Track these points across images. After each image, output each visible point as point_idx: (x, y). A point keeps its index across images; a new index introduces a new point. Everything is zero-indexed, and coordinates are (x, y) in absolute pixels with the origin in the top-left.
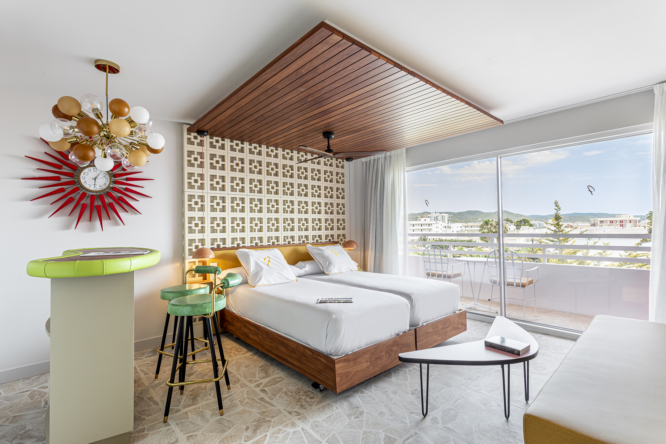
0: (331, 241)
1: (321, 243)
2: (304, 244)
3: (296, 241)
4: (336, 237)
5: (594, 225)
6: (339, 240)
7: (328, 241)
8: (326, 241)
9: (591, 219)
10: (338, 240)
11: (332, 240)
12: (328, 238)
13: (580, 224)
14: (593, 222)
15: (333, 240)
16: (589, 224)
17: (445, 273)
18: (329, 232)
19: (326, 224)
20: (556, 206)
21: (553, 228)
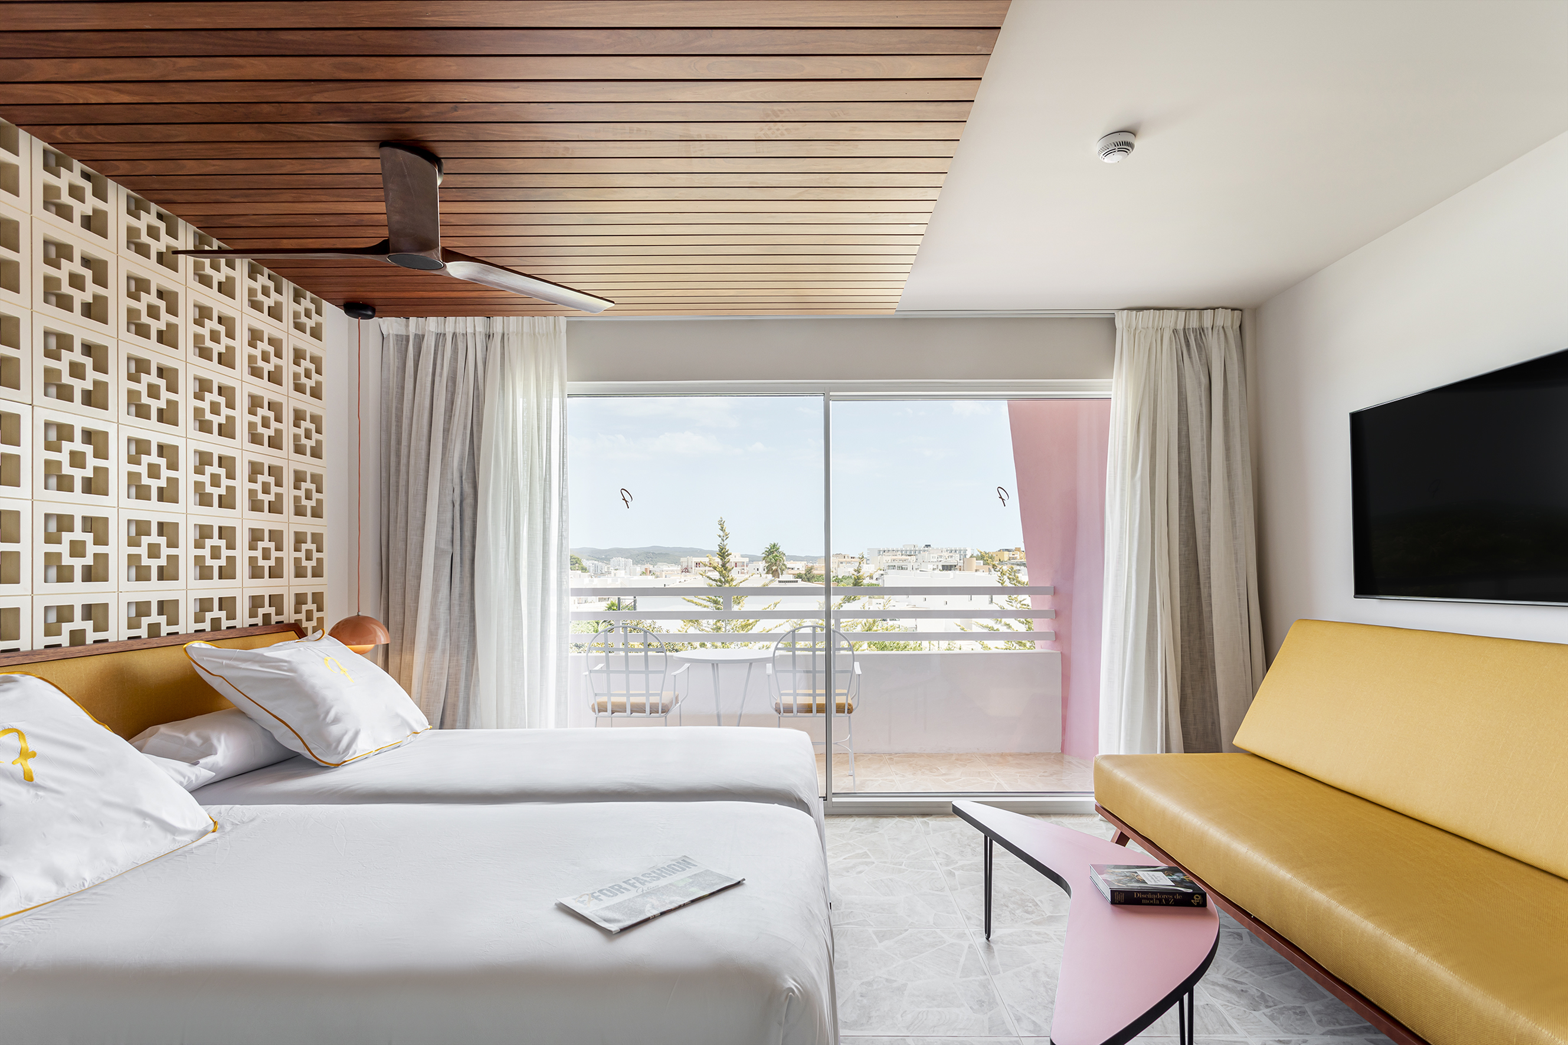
0: (273, 623)
1: (232, 632)
2: (155, 641)
3: (118, 630)
4: (289, 604)
5: (686, 570)
6: (302, 616)
7: (259, 620)
8: (253, 621)
9: (682, 559)
10: (298, 617)
11: (274, 619)
12: (261, 611)
13: (664, 569)
14: (685, 565)
15: (279, 618)
16: (679, 569)
17: (654, 700)
18: (265, 587)
19: (253, 553)
20: (722, 529)
21: (716, 575)
